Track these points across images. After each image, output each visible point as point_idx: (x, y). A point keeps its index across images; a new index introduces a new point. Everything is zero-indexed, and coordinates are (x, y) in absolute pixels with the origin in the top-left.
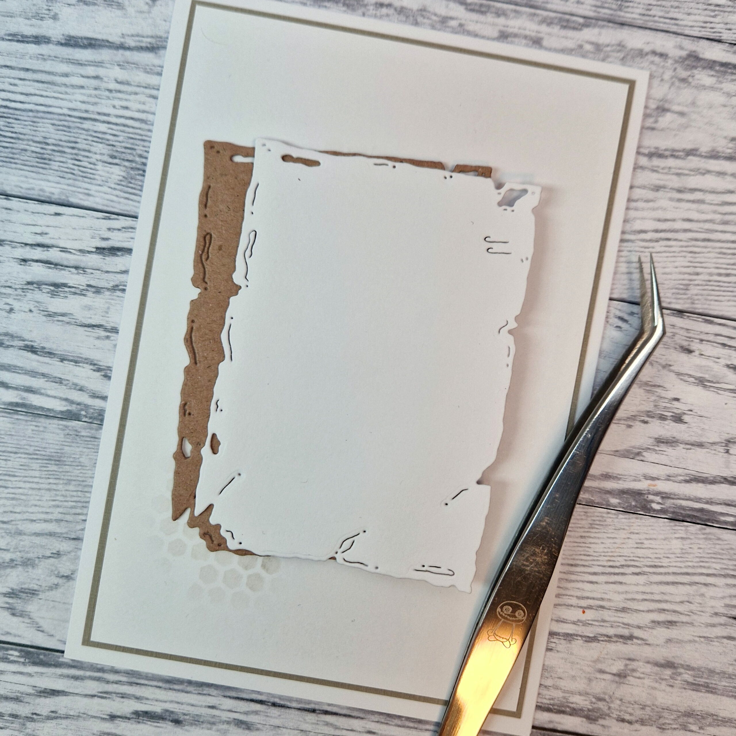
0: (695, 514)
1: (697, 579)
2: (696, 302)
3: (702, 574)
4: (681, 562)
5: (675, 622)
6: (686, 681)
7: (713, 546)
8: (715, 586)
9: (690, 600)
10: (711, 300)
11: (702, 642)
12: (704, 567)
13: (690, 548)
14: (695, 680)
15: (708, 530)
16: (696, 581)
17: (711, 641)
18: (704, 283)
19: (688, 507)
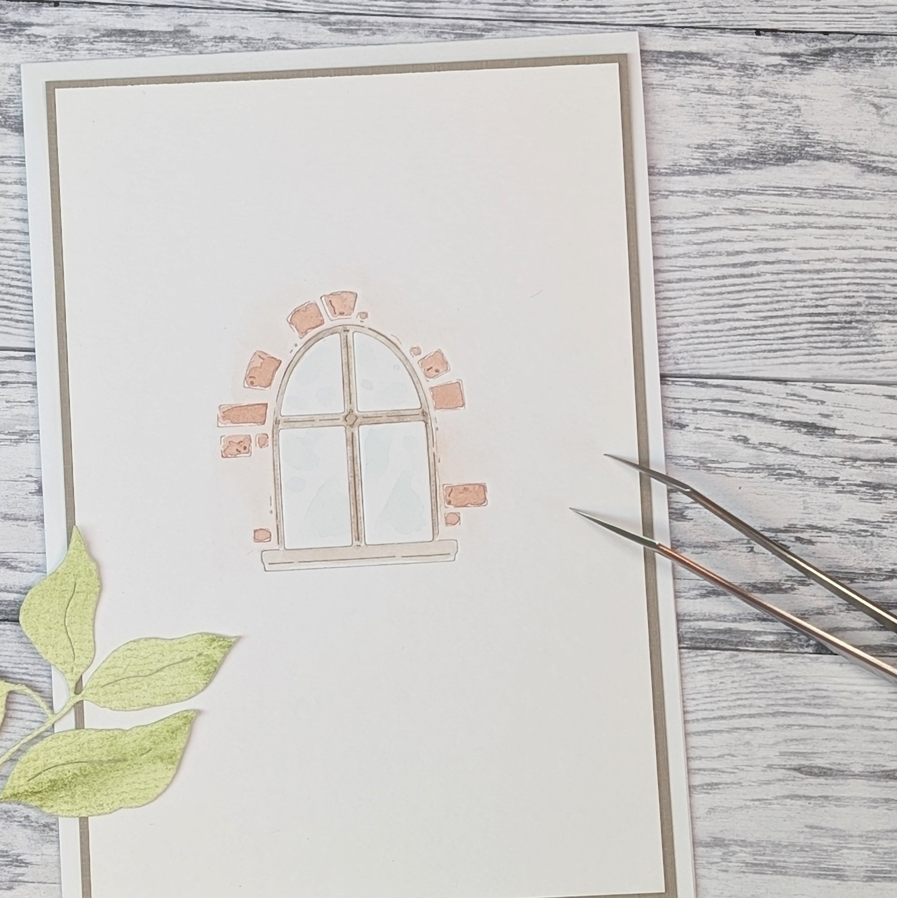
0: (721, 637)
1: (736, 723)
2: (681, 361)
3: (742, 716)
4: (711, 703)
5: (716, 784)
6: (744, 862)
7: (752, 677)
8: (763, 729)
9: (732, 753)
10: (700, 357)
11: (756, 807)
12: (744, 706)
13: (721, 683)
14: (755, 859)
15: (741, 656)
16: (736, 726)
17: (770, 804)
18: (688, 336)
19: (710, 629)
